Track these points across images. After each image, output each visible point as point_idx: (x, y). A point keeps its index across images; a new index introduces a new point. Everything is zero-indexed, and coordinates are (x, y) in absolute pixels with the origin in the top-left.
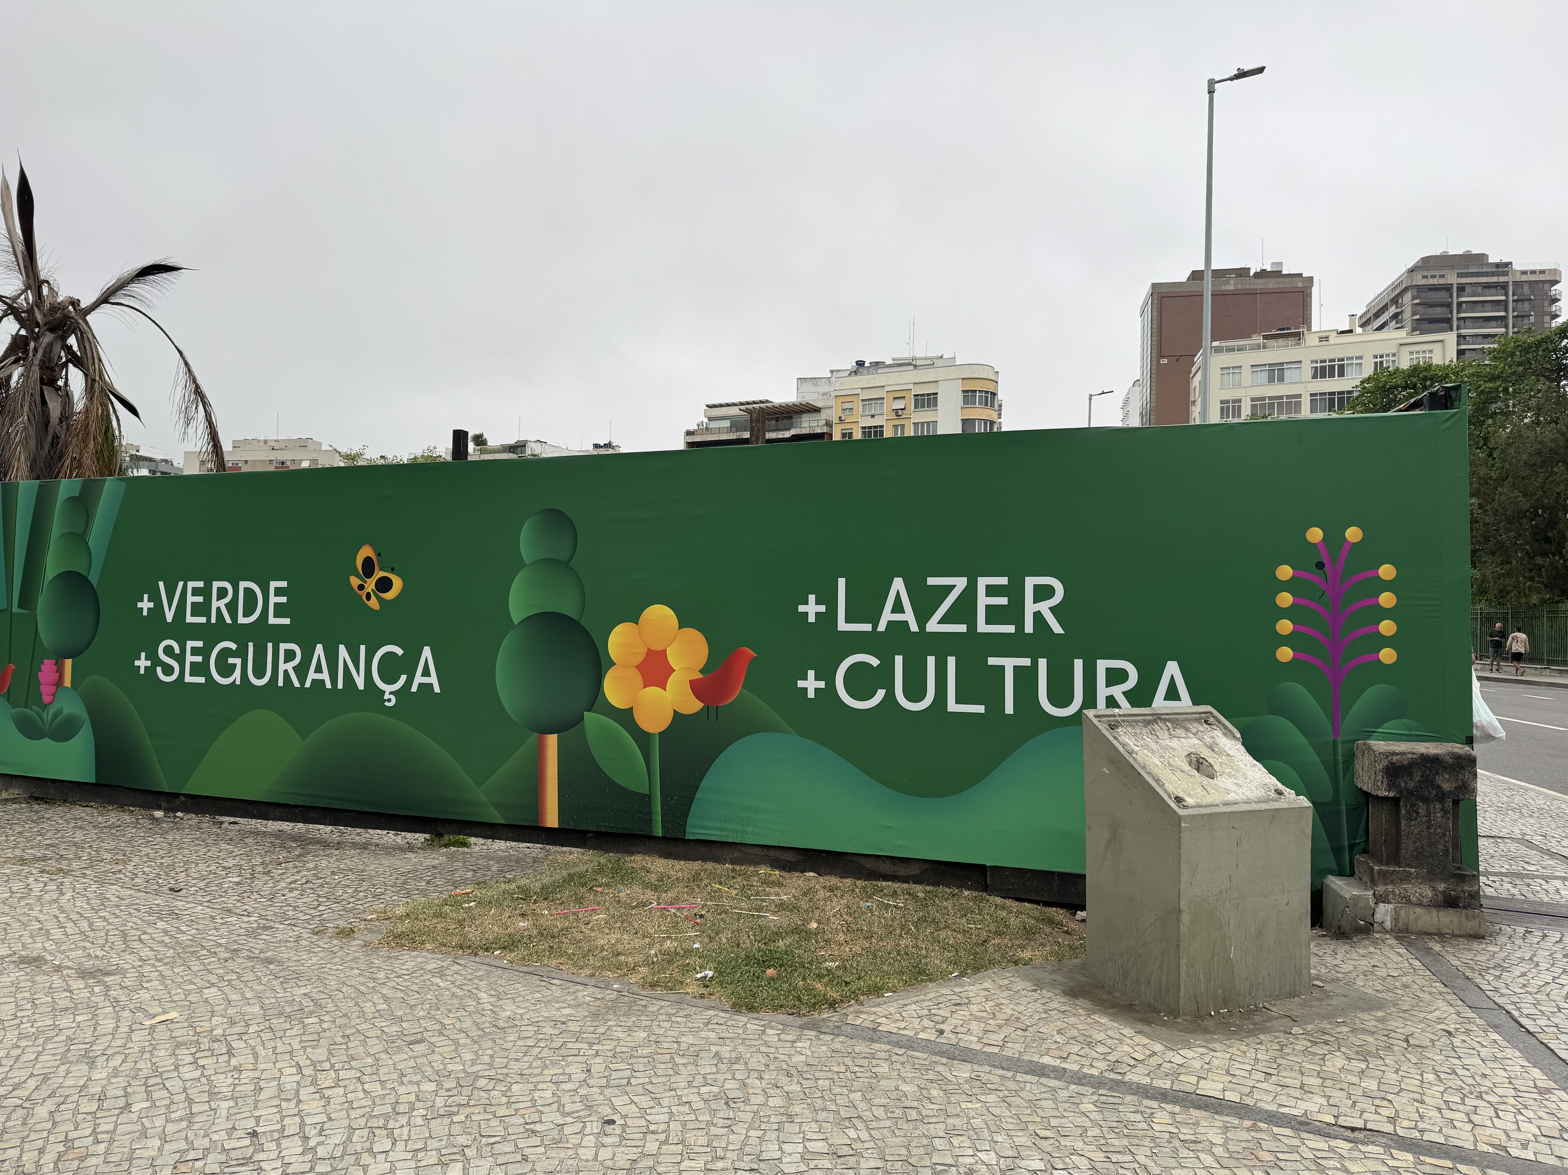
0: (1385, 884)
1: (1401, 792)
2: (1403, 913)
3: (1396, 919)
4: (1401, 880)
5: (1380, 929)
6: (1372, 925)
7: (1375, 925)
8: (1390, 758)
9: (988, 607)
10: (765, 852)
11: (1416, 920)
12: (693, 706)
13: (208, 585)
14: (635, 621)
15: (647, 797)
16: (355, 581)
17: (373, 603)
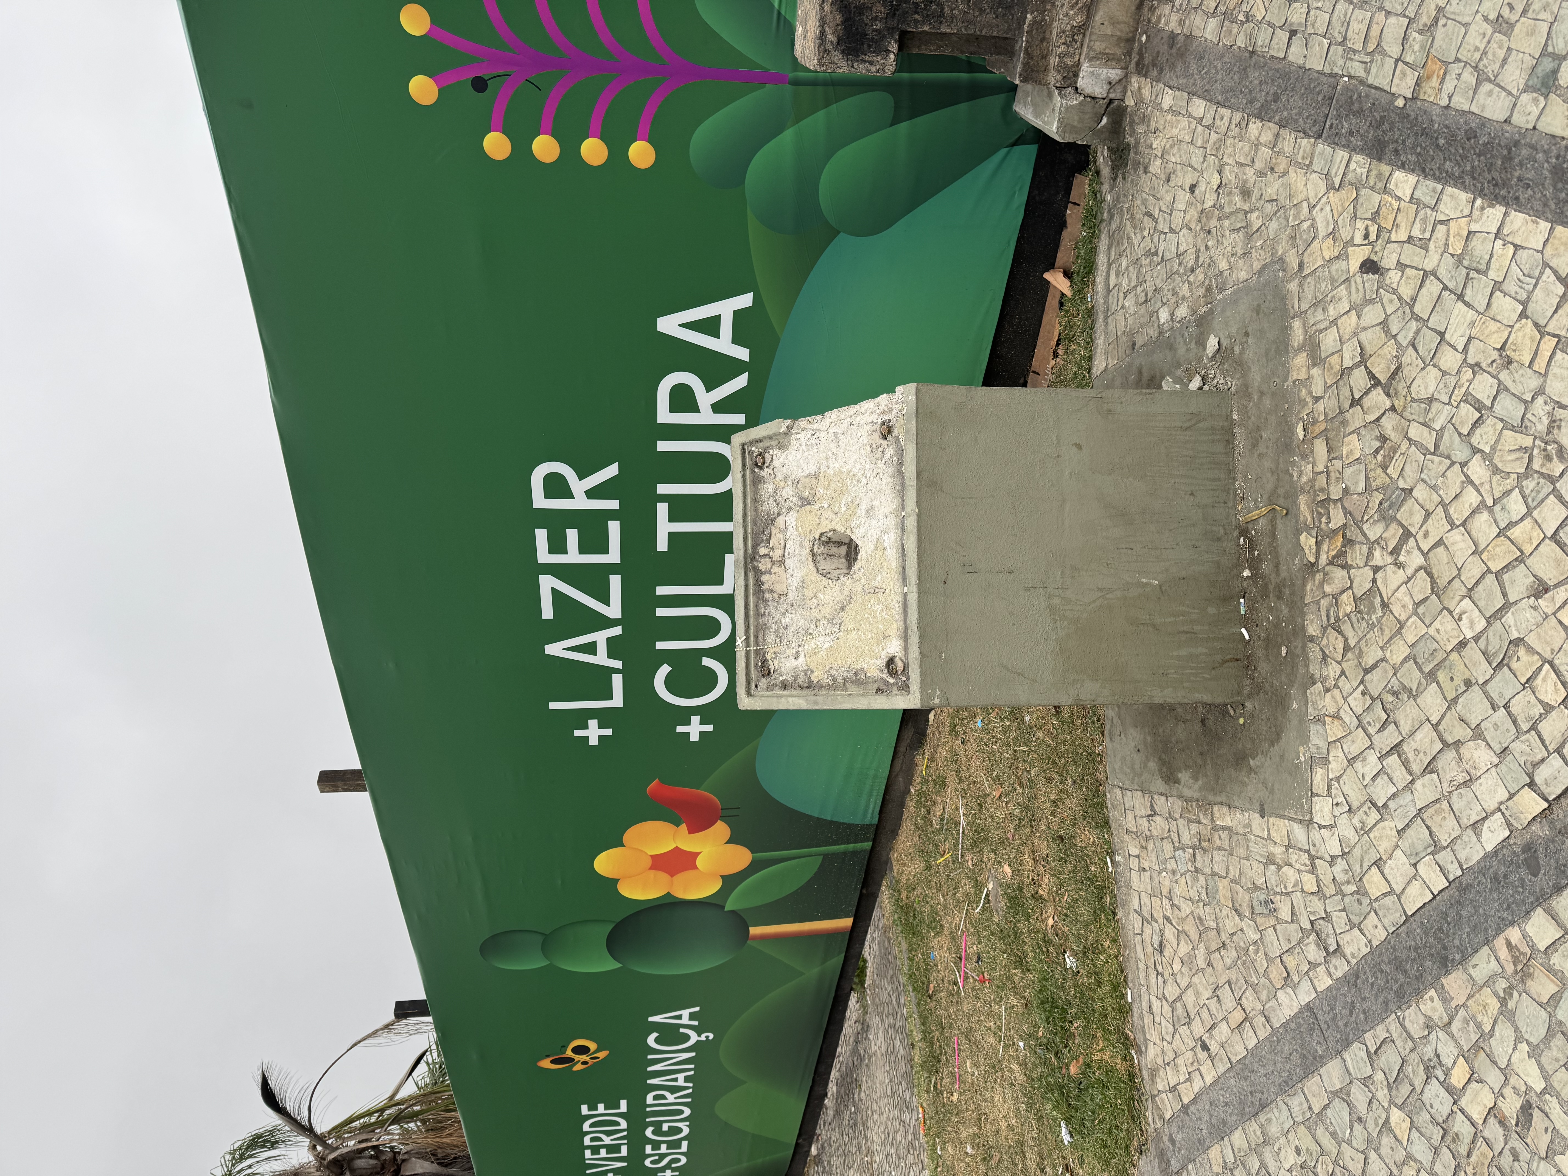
0: (1046, 70)
1: (891, 30)
2: (1099, 46)
3: (1108, 59)
4: (1043, 40)
5: (1119, 88)
6: (1111, 101)
7: (1112, 96)
8: (829, 47)
9: (582, 551)
10: (900, 756)
11: (1114, 22)
12: (721, 829)
13: (588, 1147)
14: (616, 881)
15: (825, 856)
16: (578, 1067)
17: (602, 1055)
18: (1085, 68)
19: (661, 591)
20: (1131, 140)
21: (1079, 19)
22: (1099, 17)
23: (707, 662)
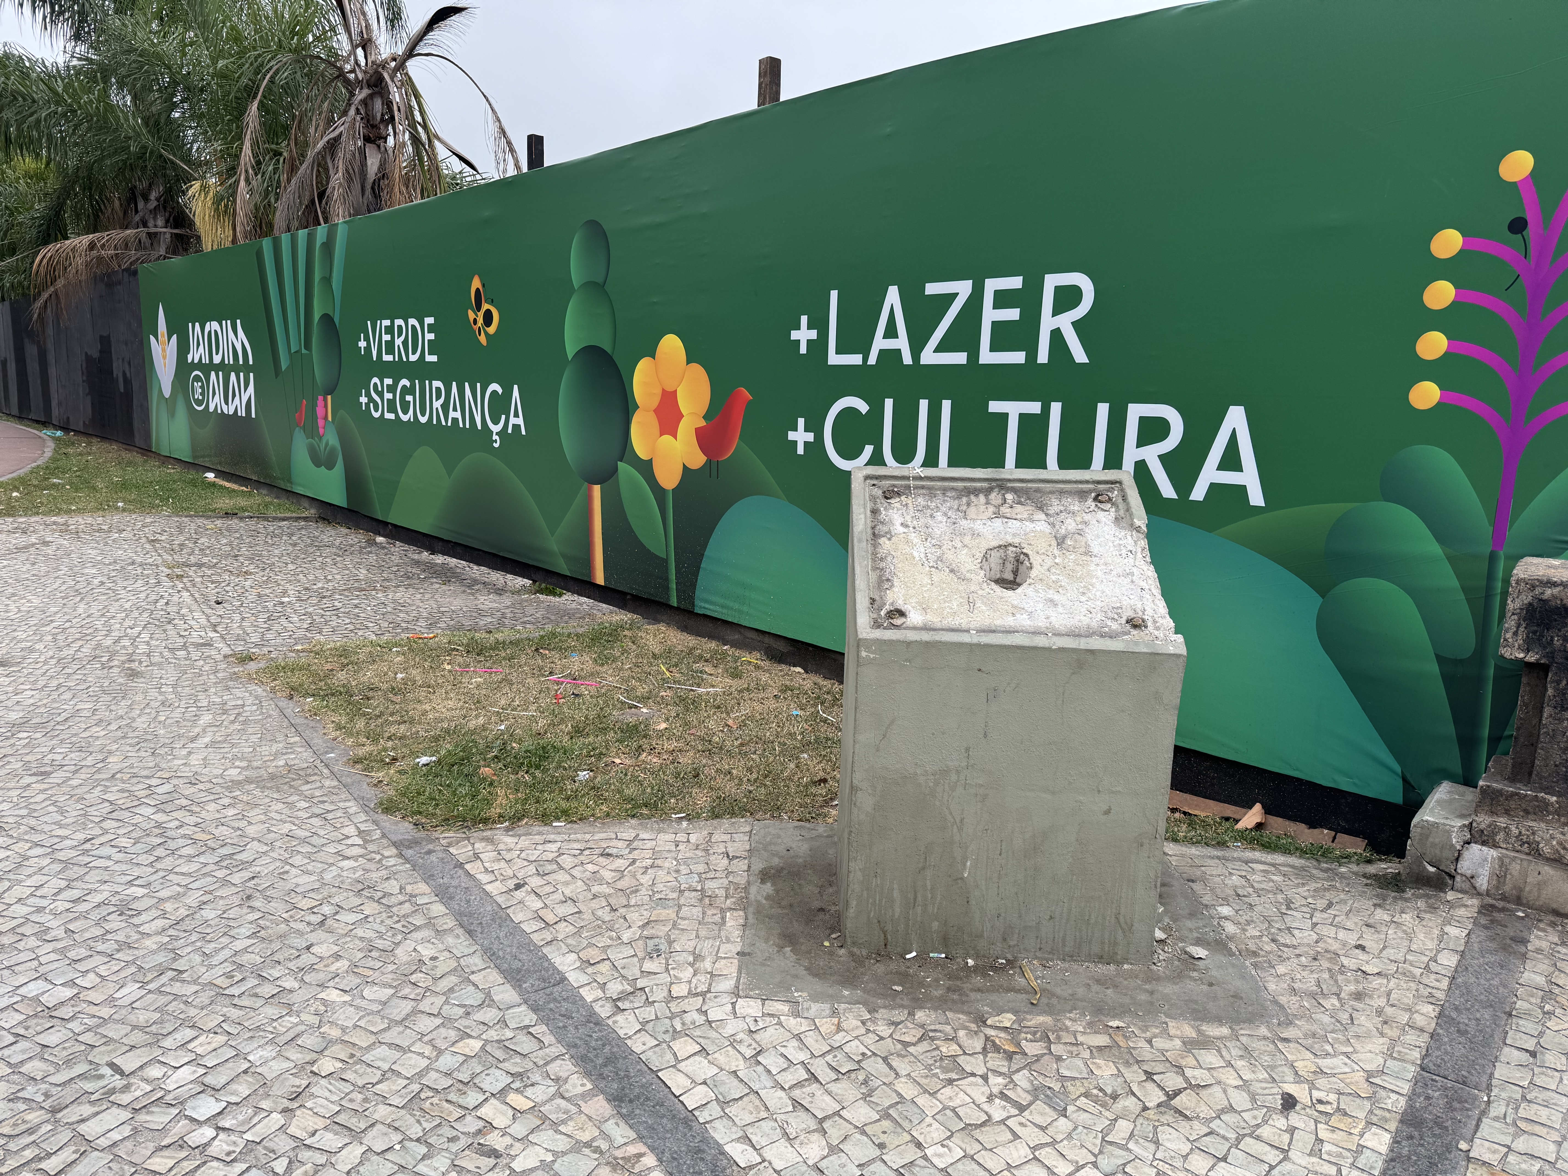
1: (1551, 655)
2: (1515, 868)
3: (1500, 876)
4: (1527, 812)
6: (1452, 877)
7: (1458, 878)
9: (995, 325)
10: (761, 637)
11: (1540, 885)
12: (698, 460)
13: (393, 323)
14: (653, 356)
15: (665, 562)
16: (471, 315)
17: (483, 339)
18: (1493, 853)
19: (946, 405)
20: (1409, 894)
21: (1547, 850)
22: (1548, 870)
23: (869, 450)
